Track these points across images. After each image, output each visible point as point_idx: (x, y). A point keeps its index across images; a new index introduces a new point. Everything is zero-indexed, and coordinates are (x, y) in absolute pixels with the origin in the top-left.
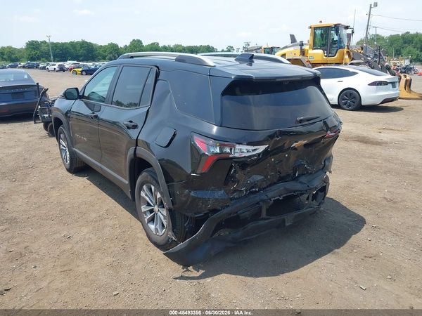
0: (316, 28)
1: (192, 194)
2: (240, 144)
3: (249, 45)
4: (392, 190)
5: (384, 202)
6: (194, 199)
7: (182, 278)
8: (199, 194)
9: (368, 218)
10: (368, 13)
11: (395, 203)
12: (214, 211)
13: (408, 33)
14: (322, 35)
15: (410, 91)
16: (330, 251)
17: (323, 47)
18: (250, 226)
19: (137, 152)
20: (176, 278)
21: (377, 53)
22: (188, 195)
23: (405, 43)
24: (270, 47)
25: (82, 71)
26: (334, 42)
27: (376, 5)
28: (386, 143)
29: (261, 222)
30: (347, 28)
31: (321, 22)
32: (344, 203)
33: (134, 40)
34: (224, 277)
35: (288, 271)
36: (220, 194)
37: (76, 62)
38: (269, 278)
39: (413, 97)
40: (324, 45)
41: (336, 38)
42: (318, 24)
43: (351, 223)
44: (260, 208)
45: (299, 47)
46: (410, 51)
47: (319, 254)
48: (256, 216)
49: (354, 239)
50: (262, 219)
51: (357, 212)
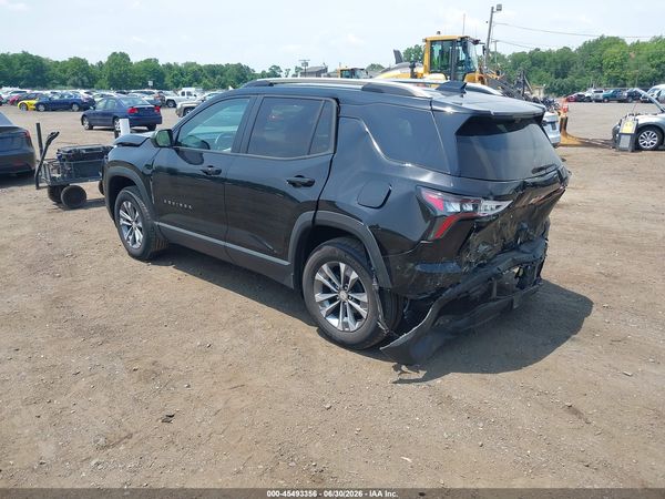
0: (433, 42)
1: (418, 268)
2: (485, 198)
3: (307, 64)
4: (605, 263)
5: (603, 278)
6: (421, 274)
7: (401, 381)
8: (428, 268)
9: (592, 297)
10: (489, 20)
11: (616, 278)
12: (442, 290)
13: (538, 50)
14: (442, 52)
15: (566, 135)
16: (568, 338)
17: (443, 69)
18: (483, 308)
19: (317, 218)
20: (395, 383)
21: (521, 80)
22: (413, 270)
23: (533, 65)
24: (350, 68)
25: (37, 105)
26: (461, 63)
27: (499, 8)
28: (567, 205)
29: (491, 304)
30: (476, 42)
31: (439, 33)
32: (554, 282)
33: (114, 53)
34: (453, 377)
35: (531, 364)
36: (452, 267)
37: (18, 89)
38: (512, 372)
39: (571, 142)
40: (446, 67)
41: (463, 57)
42: (434, 36)
43: (575, 305)
44: (491, 285)
45: (409, 70)
46: (541, 77)
47: (557, 342)
48: (486, 297)
49: (587, 322)
50: (494, 300)
51: (575, 291)
